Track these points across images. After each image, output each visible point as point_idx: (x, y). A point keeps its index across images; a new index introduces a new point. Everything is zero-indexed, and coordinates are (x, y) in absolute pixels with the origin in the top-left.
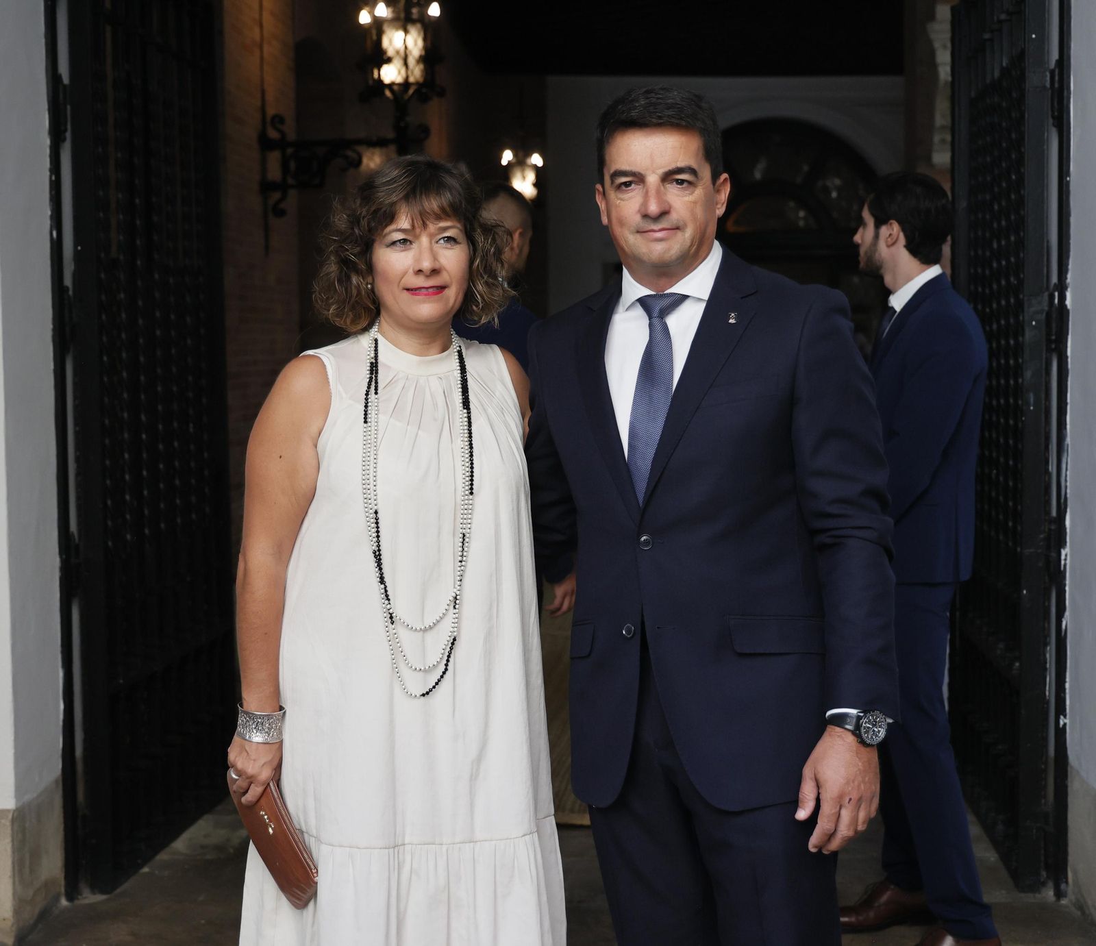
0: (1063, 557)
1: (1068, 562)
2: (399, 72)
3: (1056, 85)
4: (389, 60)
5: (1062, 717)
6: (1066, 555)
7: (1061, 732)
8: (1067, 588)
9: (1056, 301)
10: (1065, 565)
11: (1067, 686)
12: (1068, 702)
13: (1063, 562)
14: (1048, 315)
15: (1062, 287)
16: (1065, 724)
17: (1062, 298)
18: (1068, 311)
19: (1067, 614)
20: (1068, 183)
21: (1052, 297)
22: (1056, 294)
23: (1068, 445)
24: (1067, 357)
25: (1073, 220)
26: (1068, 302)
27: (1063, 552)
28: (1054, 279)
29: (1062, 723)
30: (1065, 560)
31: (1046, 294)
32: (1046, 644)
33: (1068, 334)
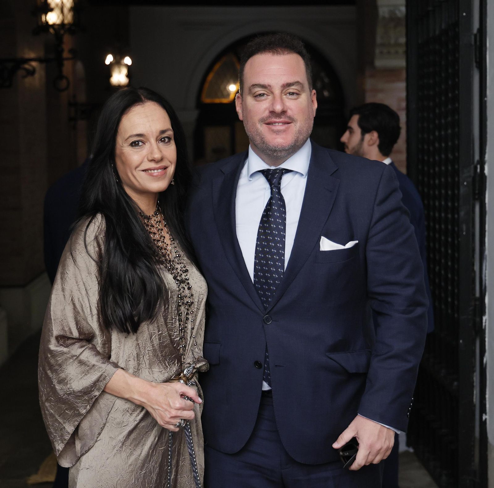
0: (484, 321)
1: (487, 324)
2: (59, 17)
3: (478, 43)
4: (51, 10)
5: (484, 415)
6: (486, 320)
7: (483, 424)
8: (487, 339)
9: (479, 170)
10: (485, 326)
11: (487, 396)
12: (488, 406)
13: (484, 324)
14: (474, 179)
15: (482, 162)
16: (486, 419)
17: (482, 169)
18: (486, 177)
19: (487, 354)
20: (486, 102)
21: (476, 168)
22: (479, 167)
23: (486, 256)
24: (485, 204)
25: (489, 123)
26: (486, 171)
27: (484, 318)
28: (477, 157)
29: (484, 418)
30: (485, 322)
31: (472, 166)
32: (474, 371)
33: (485, 190)
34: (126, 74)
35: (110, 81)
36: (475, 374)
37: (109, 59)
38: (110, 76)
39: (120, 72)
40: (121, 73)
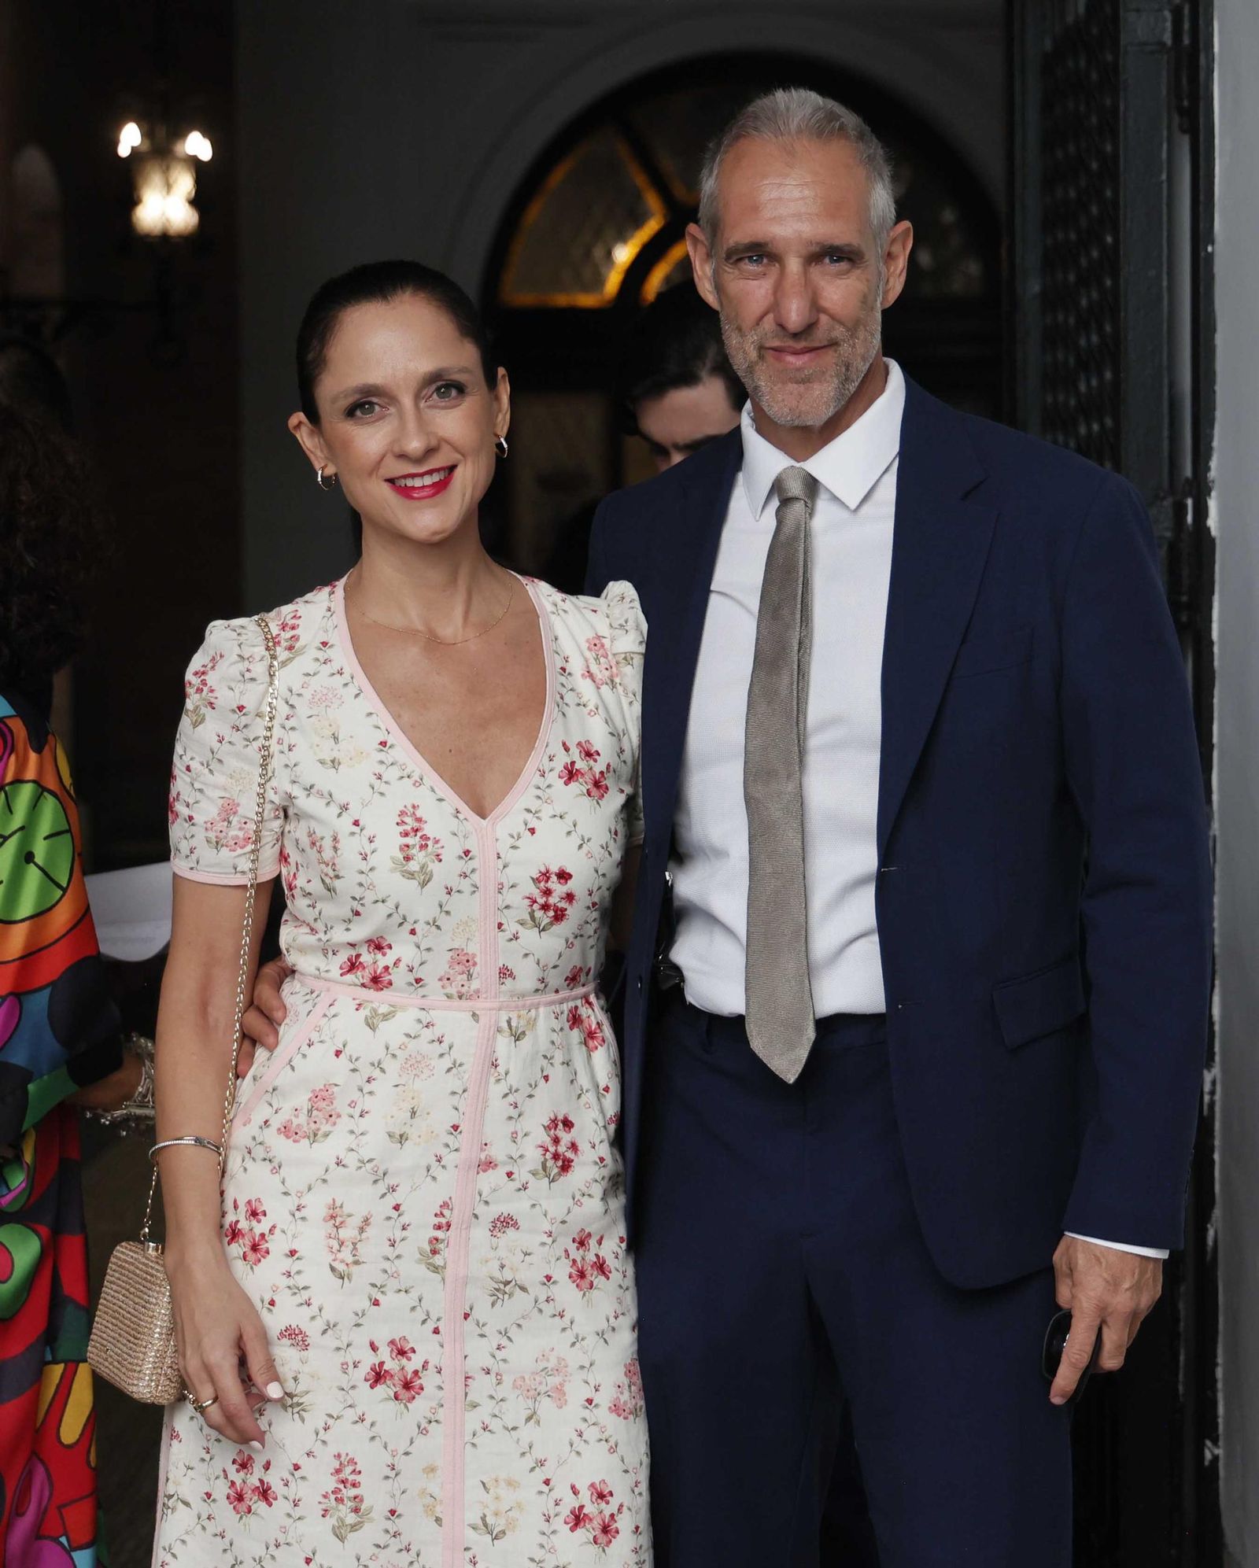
0: (1207, 1088)
1: (1217, 1097)
3: (1186, 41)
5: (1208, 1443)
6: (1214, 1083)
7: (1208, 1476)
8: (1216, 1157)
9: (1189, 519)
10: (1212, 1104)
11: (1219, 1373)
12: (1221, 1410)
13: (1207, 1098)
14: (1173, 547)
15: (1200, 488)
16: (1216, 1458)
17: (1201, 512)
18: (1212, 541)
19: (1217, 1212)
20: (1210, 257)
21: (1180, 509)
22: (1190, 502)
23: (1215, 837)
24: (1212, 643)
25: (1221, 339)
26: (1212, 522)
27: (1208, 1077)
28: (1188, 472)
29: (1208, 1456)
30: (1212, 1093)
31: (1168, 503)
33: (1212, 593)
34: (189, 193)
35: (134, 219)
36: (1182, 1289)
37: (130, 138)
38: (130, 200)
39: (168, 187)
40: (172, 189)
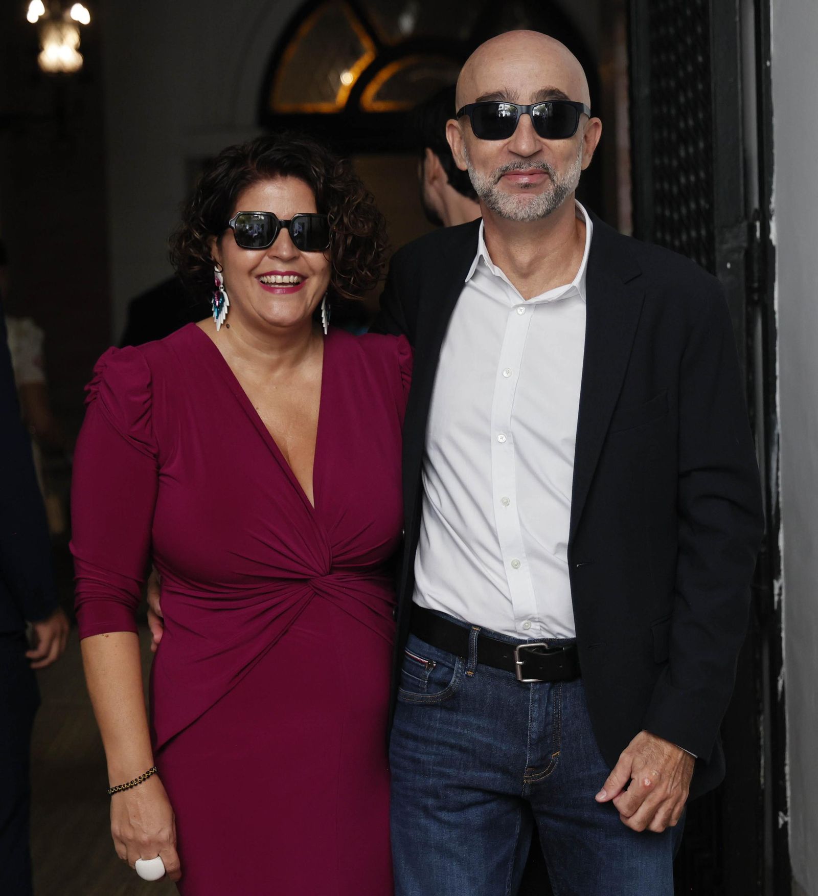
0: (776, 591)
1: (783, 597)
5: (781, 814)
6: (780, 589)
7: (781, 834)
8: (783, 635)
9: (758, 234)
10: (780, 602)
11: (787, 769)
12: (789, 793)
13: (776, 598)
14: (748, 253)
15: (764, 215)
16: (786, 824)
17: (766, 230)
18: (773, 248)
19: (784, 670)
20: (768, 69)
21: (752, 229)
22: (758, 224)
23: (778, 435)
24: (774, 313)
25: (777, 121)
26: (773, 236)
27: (777, 585)
28: (756, 204)
29: (781, 822)
30: (780, 595)
31: (744, 225)
32: (759, 712)
33: (774, 280)
34: (76, 44)
35: (39, 61)
36: (762, 718)
37: (36, 9)
38: (37, 49)
39: (61, 40)
40: (65, 41)
